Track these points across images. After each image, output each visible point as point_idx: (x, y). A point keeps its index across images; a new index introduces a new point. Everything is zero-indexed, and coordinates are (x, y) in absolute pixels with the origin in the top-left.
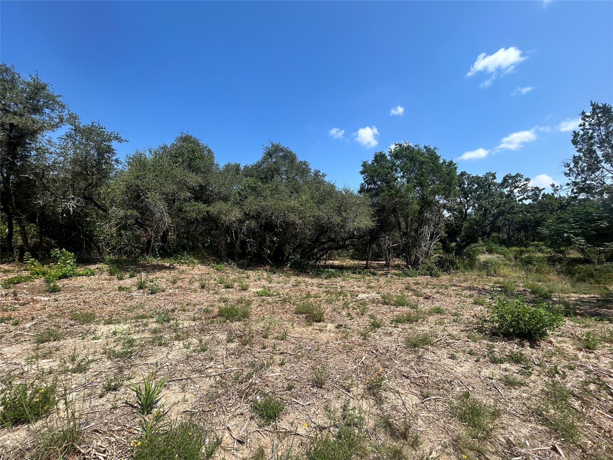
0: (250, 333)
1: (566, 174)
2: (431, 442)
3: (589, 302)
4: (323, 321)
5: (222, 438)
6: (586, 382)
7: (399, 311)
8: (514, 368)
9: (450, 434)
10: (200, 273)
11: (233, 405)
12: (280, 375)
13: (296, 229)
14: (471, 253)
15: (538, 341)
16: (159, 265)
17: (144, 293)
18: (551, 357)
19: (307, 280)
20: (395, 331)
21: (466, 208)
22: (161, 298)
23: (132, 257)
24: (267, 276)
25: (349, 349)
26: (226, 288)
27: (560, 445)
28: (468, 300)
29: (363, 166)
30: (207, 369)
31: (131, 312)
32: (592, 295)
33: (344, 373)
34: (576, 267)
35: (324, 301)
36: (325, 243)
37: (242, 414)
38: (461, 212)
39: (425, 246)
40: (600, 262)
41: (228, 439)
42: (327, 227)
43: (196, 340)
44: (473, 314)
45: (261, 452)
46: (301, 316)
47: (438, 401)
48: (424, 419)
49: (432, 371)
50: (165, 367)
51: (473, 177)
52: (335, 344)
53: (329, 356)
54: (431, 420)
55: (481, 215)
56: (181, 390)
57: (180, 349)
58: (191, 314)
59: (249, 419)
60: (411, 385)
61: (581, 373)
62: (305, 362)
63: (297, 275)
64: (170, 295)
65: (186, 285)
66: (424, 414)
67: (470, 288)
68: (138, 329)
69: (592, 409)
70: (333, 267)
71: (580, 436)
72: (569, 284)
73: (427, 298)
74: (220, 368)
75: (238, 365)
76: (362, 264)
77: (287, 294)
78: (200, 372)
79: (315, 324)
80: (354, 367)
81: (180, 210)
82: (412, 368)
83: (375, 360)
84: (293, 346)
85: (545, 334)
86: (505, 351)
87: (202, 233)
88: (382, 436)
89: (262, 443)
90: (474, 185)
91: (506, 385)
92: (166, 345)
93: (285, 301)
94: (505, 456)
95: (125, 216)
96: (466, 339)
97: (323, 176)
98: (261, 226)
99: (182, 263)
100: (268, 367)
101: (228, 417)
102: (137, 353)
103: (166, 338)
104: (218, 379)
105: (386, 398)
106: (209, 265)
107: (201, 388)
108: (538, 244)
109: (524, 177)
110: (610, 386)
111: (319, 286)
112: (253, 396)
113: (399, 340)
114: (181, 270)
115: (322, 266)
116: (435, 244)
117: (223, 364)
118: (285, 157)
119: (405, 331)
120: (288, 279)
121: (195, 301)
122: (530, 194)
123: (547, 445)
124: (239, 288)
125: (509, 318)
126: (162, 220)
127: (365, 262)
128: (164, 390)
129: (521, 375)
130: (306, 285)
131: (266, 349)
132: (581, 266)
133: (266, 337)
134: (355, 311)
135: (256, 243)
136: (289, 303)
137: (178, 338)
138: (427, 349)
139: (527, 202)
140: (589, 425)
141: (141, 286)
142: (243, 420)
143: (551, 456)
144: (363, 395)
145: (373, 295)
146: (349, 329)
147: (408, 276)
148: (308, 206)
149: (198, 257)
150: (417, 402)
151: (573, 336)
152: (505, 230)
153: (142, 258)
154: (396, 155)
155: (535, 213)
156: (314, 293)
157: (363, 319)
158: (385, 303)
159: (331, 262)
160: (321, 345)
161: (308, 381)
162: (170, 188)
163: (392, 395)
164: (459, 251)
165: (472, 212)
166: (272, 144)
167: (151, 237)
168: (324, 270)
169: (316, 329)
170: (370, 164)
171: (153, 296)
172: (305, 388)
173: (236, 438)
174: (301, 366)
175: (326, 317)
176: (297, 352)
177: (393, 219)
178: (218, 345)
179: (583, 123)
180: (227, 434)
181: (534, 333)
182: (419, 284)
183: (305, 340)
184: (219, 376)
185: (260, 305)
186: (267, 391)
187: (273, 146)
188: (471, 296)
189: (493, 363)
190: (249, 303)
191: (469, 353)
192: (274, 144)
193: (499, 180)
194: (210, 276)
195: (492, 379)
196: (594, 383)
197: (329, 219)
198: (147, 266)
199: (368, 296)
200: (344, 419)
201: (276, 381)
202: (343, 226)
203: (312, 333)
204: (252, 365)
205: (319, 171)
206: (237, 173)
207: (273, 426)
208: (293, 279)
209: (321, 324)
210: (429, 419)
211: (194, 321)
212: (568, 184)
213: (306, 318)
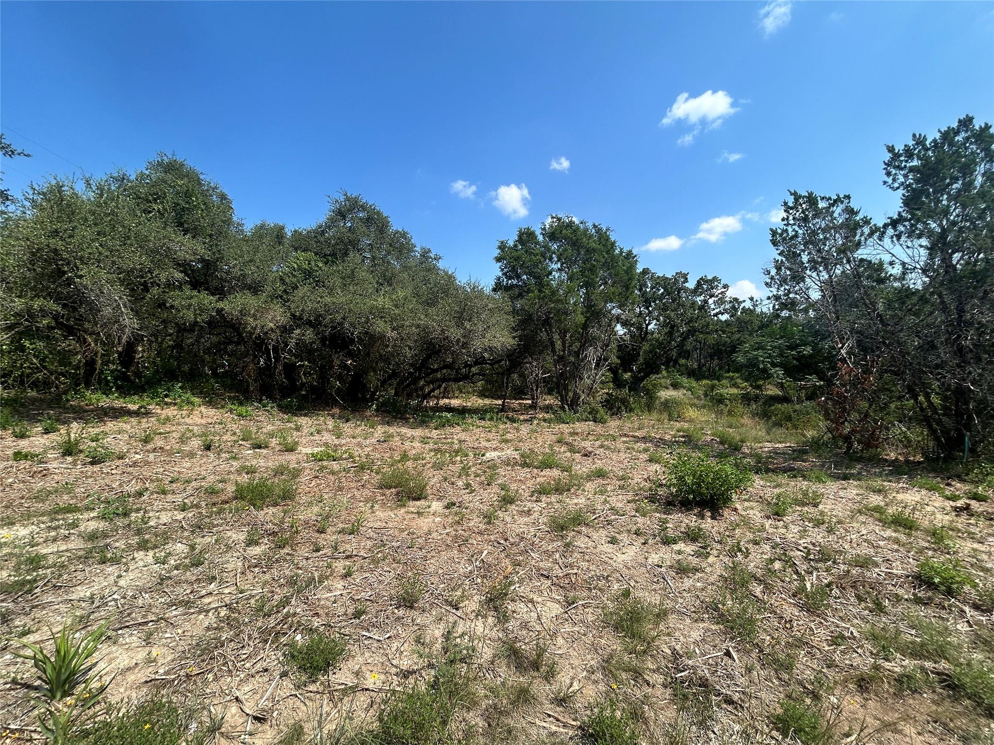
0: (292, 527)
1: (767, 284)
2: (572, 668)
3: (784, 453)
4: (425, 498)
5: (223, 718)
6: (770, 559)
7: (545, 476)
8: (689, 548)
9: (600, 652)
10: (204, 421)
11: (249, 657)
12: (341, 595)
13: (387, 346)
14: (650, 387)
15: (722, 509)
16: (113, 409)
17: (74, 463)
18: (734, 529)
19: (404, 431)
20: (536, 507)
21: (647, 322)
22: (113, 472)
23: (50, 392)
24: (334, 427)
25: (463, 541)
26: (254, 448)
27: (735, 647)
28: (641, 457)
29: (500, 248)
30: (202, 597)
31: (43, 501)
32: (788, 445)
33: (451, 579)
34: (773, 408)
35: (430, 465)
36: (436, 371)
37: (266, 670)
38: (640, 328)
39: (588, 378)
40: (800, 401)
41: (236, 717)
42: (439, 346)
43: (184, 547)
44: (645, 477)
45: (297, 731)
46: (388, 492)
47: (588, 607)
48: (566, 636)
49: (583, 564)
50: (110, 604)
51: (658, 277)
52: (441, 534)
53: (429, 556)
54: (576, 637)
55: (666, 333)
56: (144, 643)
57: (145, 566)
58: (179, 499)
59: (278, 677)
60: (553, 587)
61: (767, 548)
62: (388, 569)
63: (388, 424)
64: (135, 464)
65: (173, 443)
66: (568, 628)
67: (644, 439)
68: (53, 534)
69: (774, 594)
70: (449, 409)
71: (758, 633)
72: (764, 430)
73: (586, 455)
74: (230, 593)
75: (265, 583)
76: (496, 404)
77: (368, 455)
78: (187, 604)
79: (411, 503)
80: (469, 569)
81: (162, 305)
82: (555, 562)
83: (503, 555)
84: (369, 543)
85: (729, 499)
86: (680, 526)
87: (211, 347)
88: (503, 671)
89: (300, 714)
90: (659, 290)
91: (677, 573)
92: (115, 561)
93: (362, 468)
94: (668, 673)
95: (28, 311)
96: (634, 513)
97: (435, 259)
98: (323, 340)
99: (166, 404)
100: (321, 582)
101: (238, 679)
102: (48, 582)
103: (116, 548)
104: (222, 614)
105: (514, 612)
106: (223, 407)
107: (186, 633)
108: (733, 377)
109: (722, 283)
110: (796, 562)
111: (424, 440)
112: (289, 636)
113: (540, 521)
114: (163, 417)
115: (432, 408)
116: (603, 375)
117: (236, 585)
118: (368, 221)
119: (550, 507)
120: (371, 430)
121: (187, 474)
122: (727, 306)
123: (720, 650)
124: (278, 448)
125: (689, 480)
126: (119, 322)
127: (500, 402)
128: (105, 646)
129: (697, 557)
130: (402, 440)
131: (321, 552)
132: (780, 406)
133: (321, 531)
134: (478, 479)
135: (314, 369)
136: (369, 471)
137: (143, 546)
138: (579, 532)
139: (724, 317)
140: (769, 615)
141: (69, 449)
142: (267, 680)
143: (723, 664)
144: (479, 611)
145: (509, 452)
146: (466, 508)
147: (563, 422)
148: (408, 308)
149: (201, 393)
150: (559, 612)
151: (762, 500)
152: (695, 356)
153: (75, 394)
154: (553, 235)
155: (732, 333)
156: (414, 452)
157: (489, 491)
158: (525, 465)
159: (447, 401)
160: (418, 538)
161: (391, 600)
162: (135, 259)
163: (522, 607)
164: (635, 386)
165: (654, 329)
166: (346, 195)
167: (96, 354)
168: (434, 415)
169: (412, 512)
170: (512, 245)
171: (96, 468)
172: (385, 611)
173: (251, 713)
174: (381, 575)
175: (429, 492)
176: (375, 552)
177: (543, 335)
178: (226, 552)
179: (786, 217)
180: (234, 709)
181: (717, 499)
182: (577, 434)
183: (391, 532)
184: (225, 608)
185: (317, 477)
186: (316, 624)
187: (348, 199)
188: (646, 450)
189: (664, 543)
190: (296, 474)
191: (635, 534)
192: (349, 195)
193: (691, 285)
194: (223, 428)
195: (661, 567)
196: (780, 560)
197: (443, 331)
198: (86, 411)
199: (500, 454)
200: (446, 653)
201: (334, 605)
202: (465, 345)
203: (405, 519)
204: (292, 582)
205: (429, 251)
206: (279, 243)
207: (322, 683)
208: (380, 431)
209: (422, 503)
210: (572, 636)
211: (183, 511)
212: (769, 298)
213: (398, 494)
